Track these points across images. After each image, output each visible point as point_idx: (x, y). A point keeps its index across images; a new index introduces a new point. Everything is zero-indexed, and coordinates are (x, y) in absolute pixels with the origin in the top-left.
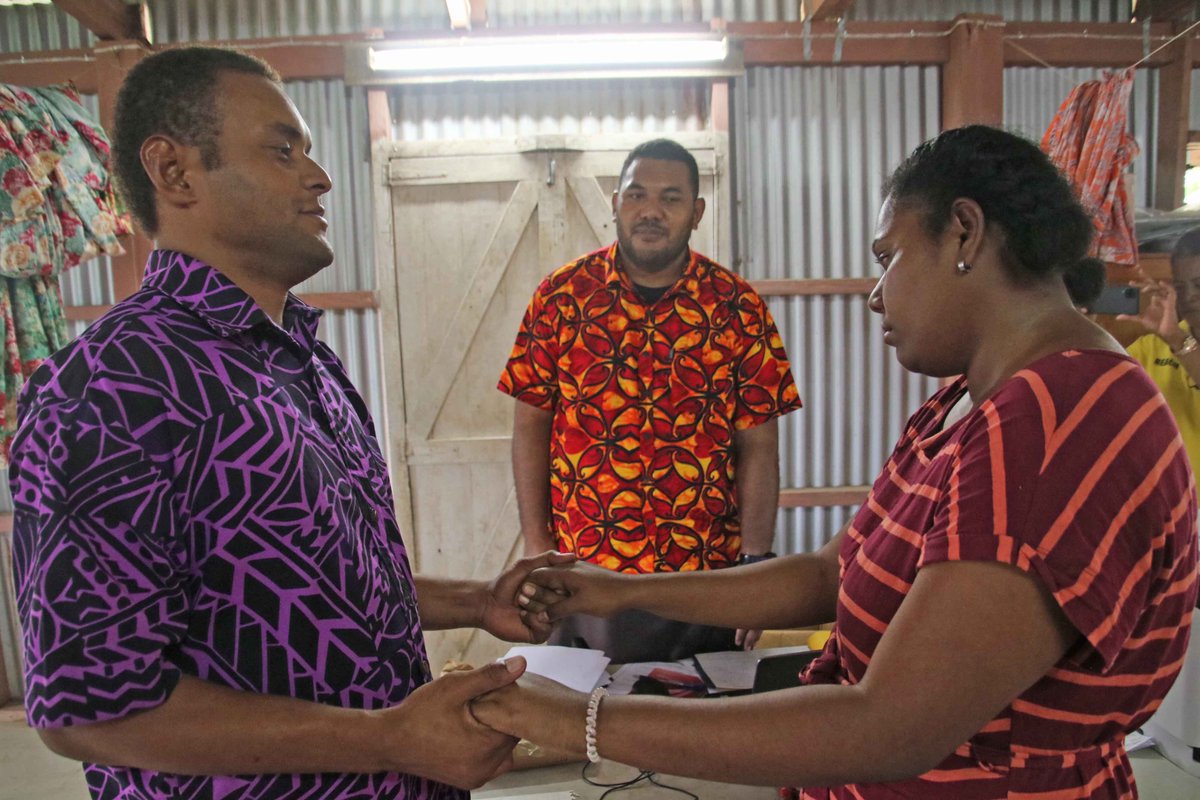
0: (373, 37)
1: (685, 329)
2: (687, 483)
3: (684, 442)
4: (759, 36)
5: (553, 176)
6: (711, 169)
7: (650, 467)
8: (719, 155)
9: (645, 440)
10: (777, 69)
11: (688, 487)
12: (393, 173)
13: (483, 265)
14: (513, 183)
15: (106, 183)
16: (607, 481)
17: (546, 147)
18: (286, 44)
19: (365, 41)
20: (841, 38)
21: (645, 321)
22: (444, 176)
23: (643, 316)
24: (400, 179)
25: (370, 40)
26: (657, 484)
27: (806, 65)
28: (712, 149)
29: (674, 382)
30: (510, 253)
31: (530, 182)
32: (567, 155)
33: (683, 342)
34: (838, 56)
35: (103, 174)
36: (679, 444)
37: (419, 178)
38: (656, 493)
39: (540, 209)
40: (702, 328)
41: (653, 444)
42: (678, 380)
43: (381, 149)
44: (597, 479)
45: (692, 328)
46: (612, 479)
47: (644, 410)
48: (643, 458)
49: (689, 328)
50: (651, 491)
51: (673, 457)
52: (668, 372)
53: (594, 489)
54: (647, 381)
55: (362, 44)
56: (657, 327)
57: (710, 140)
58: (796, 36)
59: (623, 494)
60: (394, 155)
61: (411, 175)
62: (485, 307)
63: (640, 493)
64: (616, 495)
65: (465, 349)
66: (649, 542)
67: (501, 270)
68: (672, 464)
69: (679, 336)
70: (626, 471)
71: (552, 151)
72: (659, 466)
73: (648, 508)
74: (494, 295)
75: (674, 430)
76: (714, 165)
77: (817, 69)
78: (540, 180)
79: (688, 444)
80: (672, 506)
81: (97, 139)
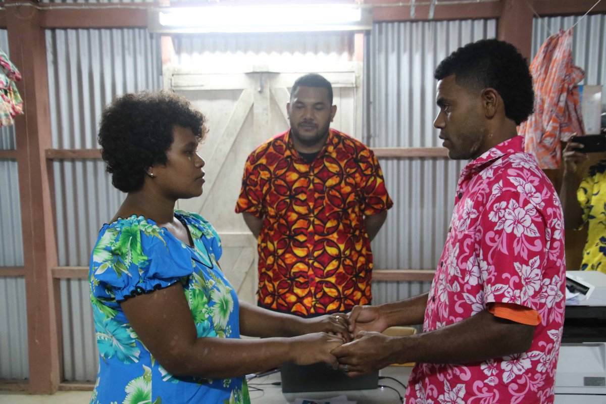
0: (164, 5)
1: (331, 175)
2: (332, 258)
3: (331, 236)
4: (384, 5)
5: (262, 87)
6: (352, 84)
7: (312, 250)
8: (357, 75)
9: (310, 236)
10: (396, 24)
11: (333, 260)
12: (174, 83)
13: (223, 136)
14: (241, 91)
15: (8, 85)
16: (290, 257)
17: (258, 71)
18: (116, 7)
19: (160, 7)
20: (434, 4)
21: (309, 172)
22: (202, 86)
23: (308, 170)
24: (178, 86)
25: (163, 7)
26: (316, 259)
27: (412, 21)
28: (353, 72)
29: (327, 203)
30: (238, 129)
31: (250, 90)
32: (271, 75)
33: (331, 182)
34: (431, 15)
35: (6, 80)
36: (328, 237)
37: (189, 86)
38: (316, 264)
39: (255, 105)
40: (340, 174)
41: (314, 238)
42: (329, 202)
43: (168, 69)
44: (284, 256)
45: (334, 174)
46: (293, 256)
47: (309, 220)
48: (309, 245)
49: (332, 175)
50: (313, 263)
51: (325, 244)
52: (323, 198)
53: (283, 261)
54: (311, 205)
55: (158, 9)
56: (315, 175)
57: (352, 67)
58: (406, 4)
59: (298, 264)
60: (175, 73)
61: (185, 85)
62: (224, 160)
63: (307, 264)
64: (294, 265)
65: (212, 183)
66: (310, 291)
67: (232, 139)
68: (324, 247)
69: (328, 179)
70: (300, 252)
71: (263, 73)
72: (317, 249)
73: (311, 272)
74: (229, 154)
75: (325, 230)
76: (354, 82)
77: (420, 24)
78: (255, 89)
79: (333, 237)
80: (324, 271)
81: (3, 61)
